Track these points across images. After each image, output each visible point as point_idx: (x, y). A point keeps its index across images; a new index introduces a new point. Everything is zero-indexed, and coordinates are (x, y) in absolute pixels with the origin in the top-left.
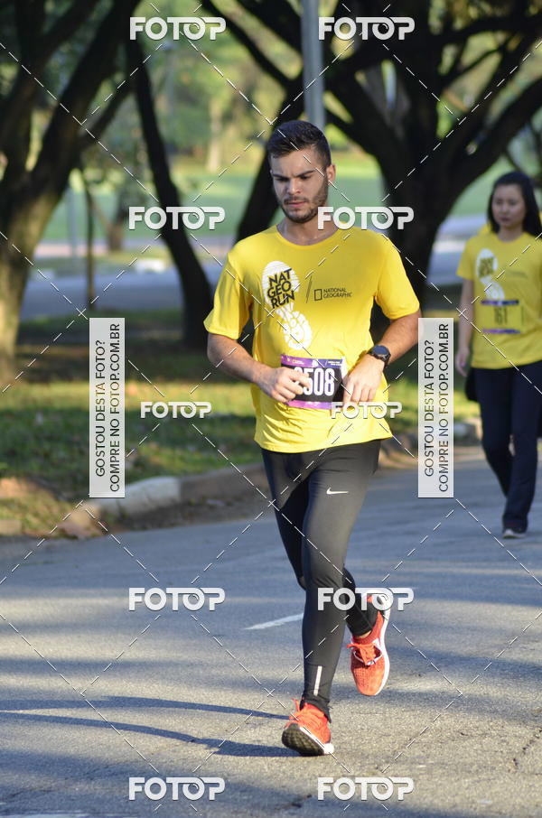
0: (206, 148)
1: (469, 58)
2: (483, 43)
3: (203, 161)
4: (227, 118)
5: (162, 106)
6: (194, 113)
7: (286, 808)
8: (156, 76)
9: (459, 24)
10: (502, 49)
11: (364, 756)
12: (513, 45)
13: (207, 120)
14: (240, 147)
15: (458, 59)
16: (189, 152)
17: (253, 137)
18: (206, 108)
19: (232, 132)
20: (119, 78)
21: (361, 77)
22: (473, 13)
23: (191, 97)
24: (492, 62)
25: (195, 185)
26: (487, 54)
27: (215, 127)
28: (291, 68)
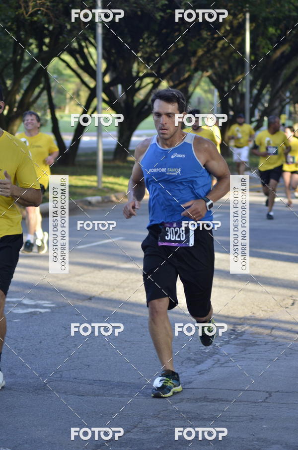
0: (65, 107)
1: (144, 84)
2: (147, 80)
3: (64, 111)
4: (71, 98)
5: (53, 94)
6: (62, 97)
7: (87, 300)
8: (53, 84)
9: (141, 75)
10: (153, 82)
11: (110, 286)
12: (156, 81)
13: (65, 99)
14: (75, 107)
15: (140, 85)
16: (60, 108)
17: (79, 105)
18: (65, 95)
19: (72, 103)
20: (41, 86)
21: (112, 88)
22: (145, 71)
23: (61, 92)
24: (150, 86)
25: (62, 117)
26: (148, 84)
27: (68, 101)
28: (92, 85)
